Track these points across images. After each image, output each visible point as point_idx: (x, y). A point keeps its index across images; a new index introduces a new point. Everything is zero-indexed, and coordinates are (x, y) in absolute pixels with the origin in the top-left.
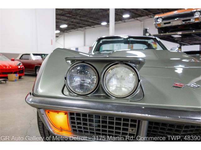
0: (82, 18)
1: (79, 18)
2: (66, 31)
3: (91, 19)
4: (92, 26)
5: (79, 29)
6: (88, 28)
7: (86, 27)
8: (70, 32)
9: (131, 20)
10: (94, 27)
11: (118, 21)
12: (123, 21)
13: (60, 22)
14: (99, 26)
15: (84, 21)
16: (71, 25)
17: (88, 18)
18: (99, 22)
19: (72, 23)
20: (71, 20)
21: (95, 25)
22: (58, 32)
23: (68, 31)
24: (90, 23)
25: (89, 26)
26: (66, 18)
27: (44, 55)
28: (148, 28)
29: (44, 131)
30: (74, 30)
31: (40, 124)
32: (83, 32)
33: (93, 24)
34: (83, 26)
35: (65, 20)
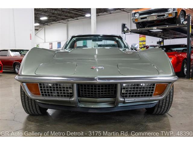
2: (46, 24)
3: (74, 11)
5: (61, 21)
8: (51, 25)
9: (117, 10)
10: (77, 19)
11: (103, 12)
14: (83, 17)
15: (66, 12)
17: (71, 10)
19: (53, 15)
22: (38, 24)
25: (72, 17)
27: (23, 50)
28: (126, 23)
29: (26, 107)
31: (23, 99)
32: (66, 24)
33: (77, 16)
34: (66, 18)
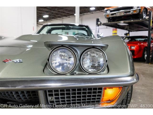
0: (59, 10)
1: (57, 10)
2: (48, 20)
3: (67, 11)
4: (68, 17)
5: (58, 18)
6: (65, 18)
7: (63, 17)
8: (51, 21)
9: (97, 11)
10: (69, 17)
11: (87, 13)
12: (91, 12)
13: (43, 13)
14: (73, 16)
15: (61, 12)
16: (52, 16)
17: (65, 10)
18: (73, 13)
19: (53, 14)
20: (51, 12)
21: (70, 15)
22: (42, 20)
23: (50, 20)
24: (66, 14)
25: (66, 16)
26: (48, 10)
28: (100, 18)
30: (55, 20)
32: (62, 21)
33: (69, 15)
34: (61, 16)
35: (47, 12)
